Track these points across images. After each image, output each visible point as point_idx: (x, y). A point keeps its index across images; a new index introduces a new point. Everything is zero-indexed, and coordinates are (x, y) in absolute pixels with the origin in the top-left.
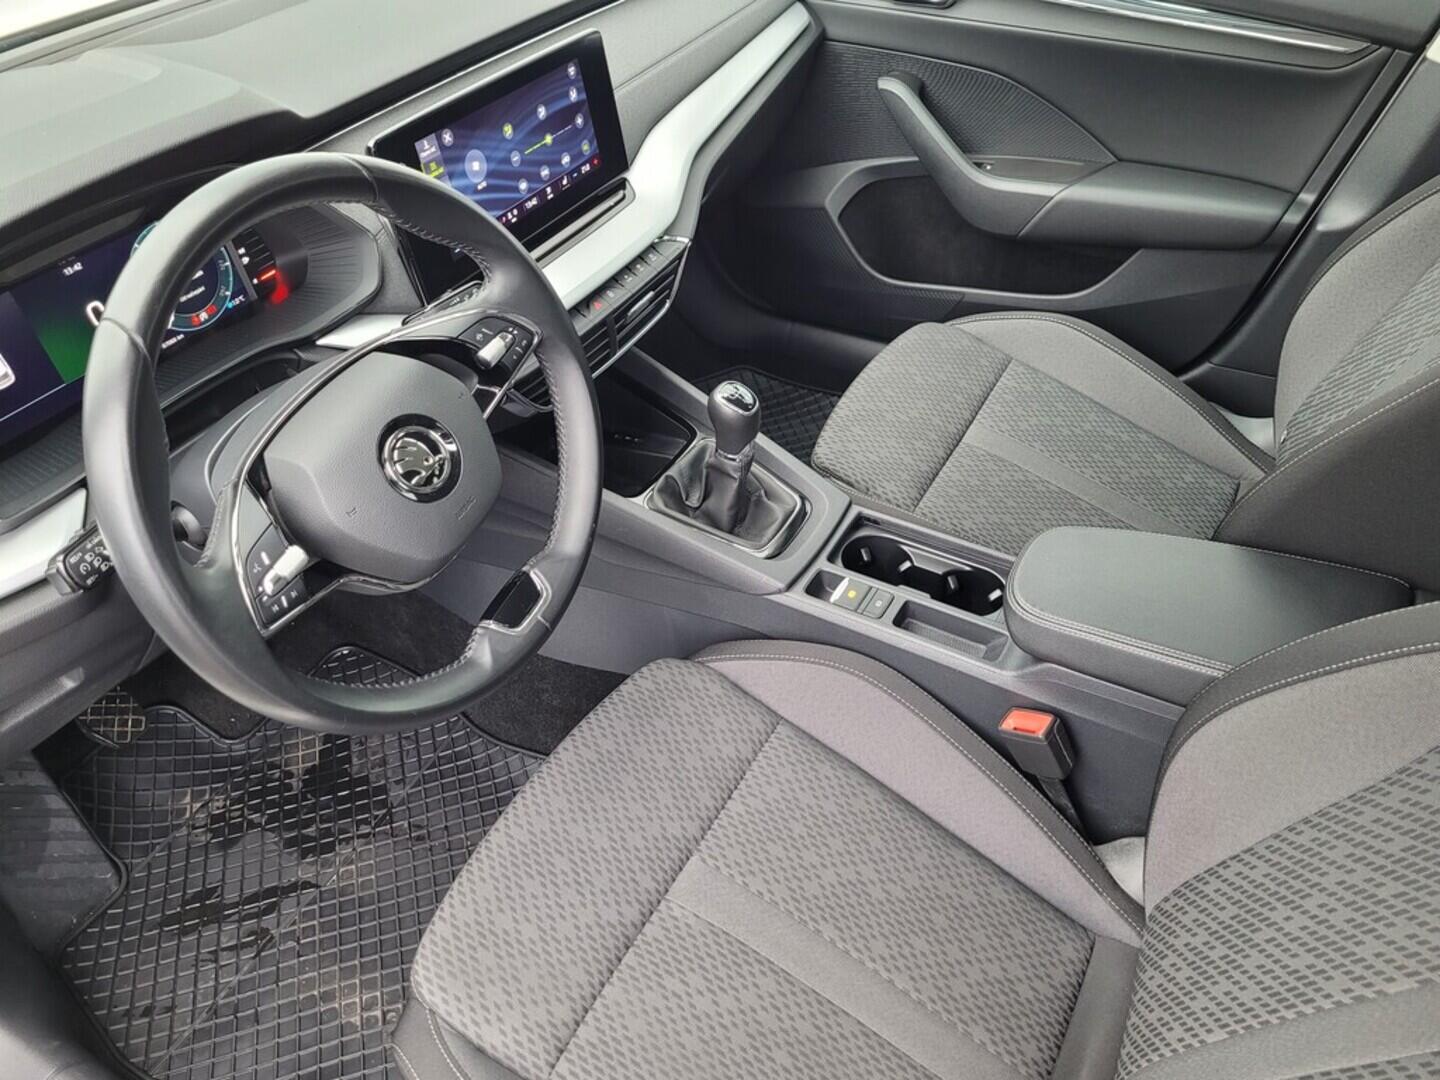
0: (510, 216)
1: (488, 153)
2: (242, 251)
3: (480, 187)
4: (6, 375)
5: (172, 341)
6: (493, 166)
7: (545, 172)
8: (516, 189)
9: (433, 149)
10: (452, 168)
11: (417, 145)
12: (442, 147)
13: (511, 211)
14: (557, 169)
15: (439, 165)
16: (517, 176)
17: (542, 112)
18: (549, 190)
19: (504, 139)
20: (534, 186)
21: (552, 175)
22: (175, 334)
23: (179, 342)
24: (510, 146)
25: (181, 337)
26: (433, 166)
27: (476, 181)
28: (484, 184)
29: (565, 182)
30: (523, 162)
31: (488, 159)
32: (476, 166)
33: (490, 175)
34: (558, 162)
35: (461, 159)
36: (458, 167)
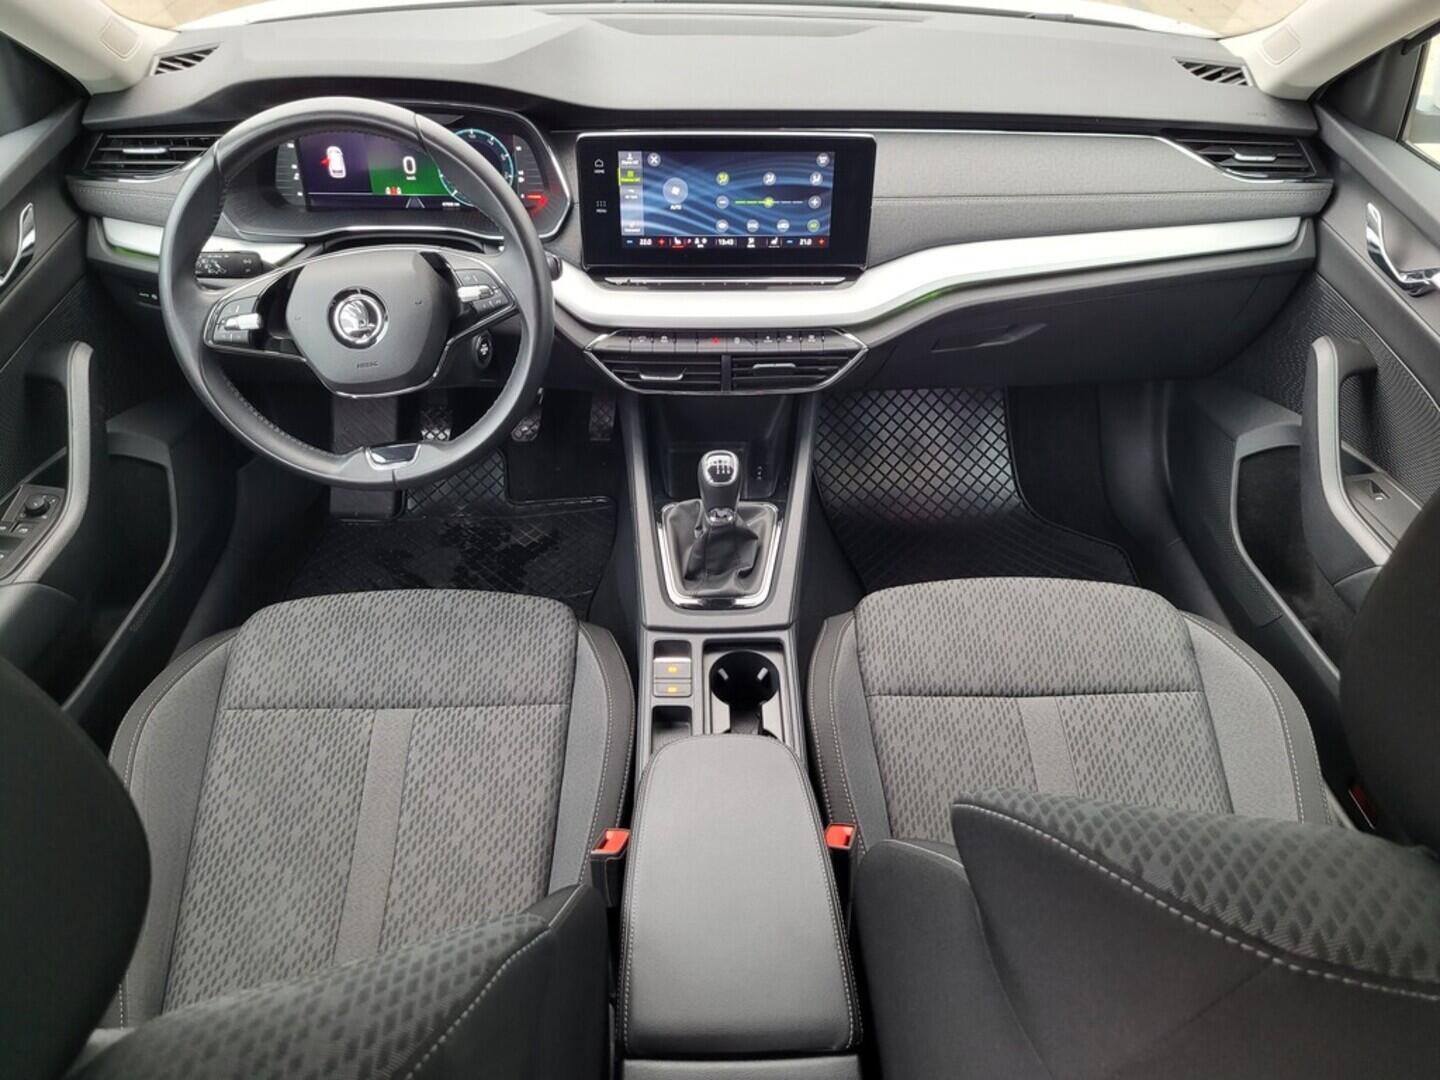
0: (697, 241)
1: (693, 186)
2: (521, 173)
3: (673, 207)
4: (341, 172)
5: (451, 204)
6: (693, 198)
7: (753, 225)
8: (714, 225)
9: (636, 162)
10: (648, 182)
11: (621, 154)
12: (645, 164)
13: (701, 239)
14: (772, 230)
15: (636, 174)
16: (720, 216)
17: (770, 179)
18: (751, 240)
19: (715, 183)
20: (733, 229)
21: (759, 231)
22: (453, 200)
23: (455, 207)
24: (721, 191)
25: (457, 204)
26: (630, 173)
27: (670, 201)
28: (679, 207)
29: (774, 242)
30: (729, 208)
31: (690, 191)
32: (676, 191)
33: (687, 202)
34: (775, 225)
35: (663, 180)
36: (657, 185)
